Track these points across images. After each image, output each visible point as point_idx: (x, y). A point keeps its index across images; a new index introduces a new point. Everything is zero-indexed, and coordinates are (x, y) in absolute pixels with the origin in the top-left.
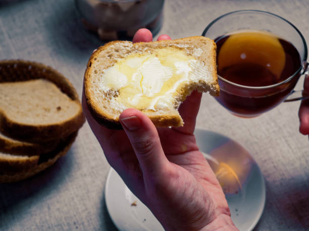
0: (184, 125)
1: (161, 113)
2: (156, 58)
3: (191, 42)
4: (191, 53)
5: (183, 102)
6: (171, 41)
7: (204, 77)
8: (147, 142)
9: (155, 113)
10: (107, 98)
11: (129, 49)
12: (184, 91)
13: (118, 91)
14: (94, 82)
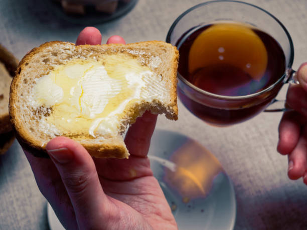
0: (130, 157)
1: (101, 141)
2: (103, 67)
3: (148, 48)
4: (147, 63)
5: (132, 125)
6: (123, 46)
7: (161, 95)
8: (80, 179)
9: (94, 140)
10: (35, 118)
11: (70, 52)
12: (133, 113)
13: (51, 108)
14: (22, 95)
